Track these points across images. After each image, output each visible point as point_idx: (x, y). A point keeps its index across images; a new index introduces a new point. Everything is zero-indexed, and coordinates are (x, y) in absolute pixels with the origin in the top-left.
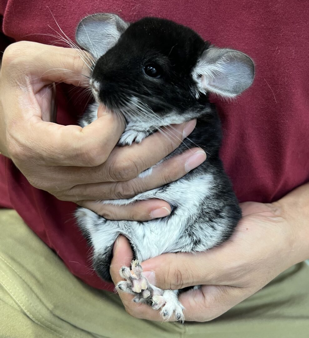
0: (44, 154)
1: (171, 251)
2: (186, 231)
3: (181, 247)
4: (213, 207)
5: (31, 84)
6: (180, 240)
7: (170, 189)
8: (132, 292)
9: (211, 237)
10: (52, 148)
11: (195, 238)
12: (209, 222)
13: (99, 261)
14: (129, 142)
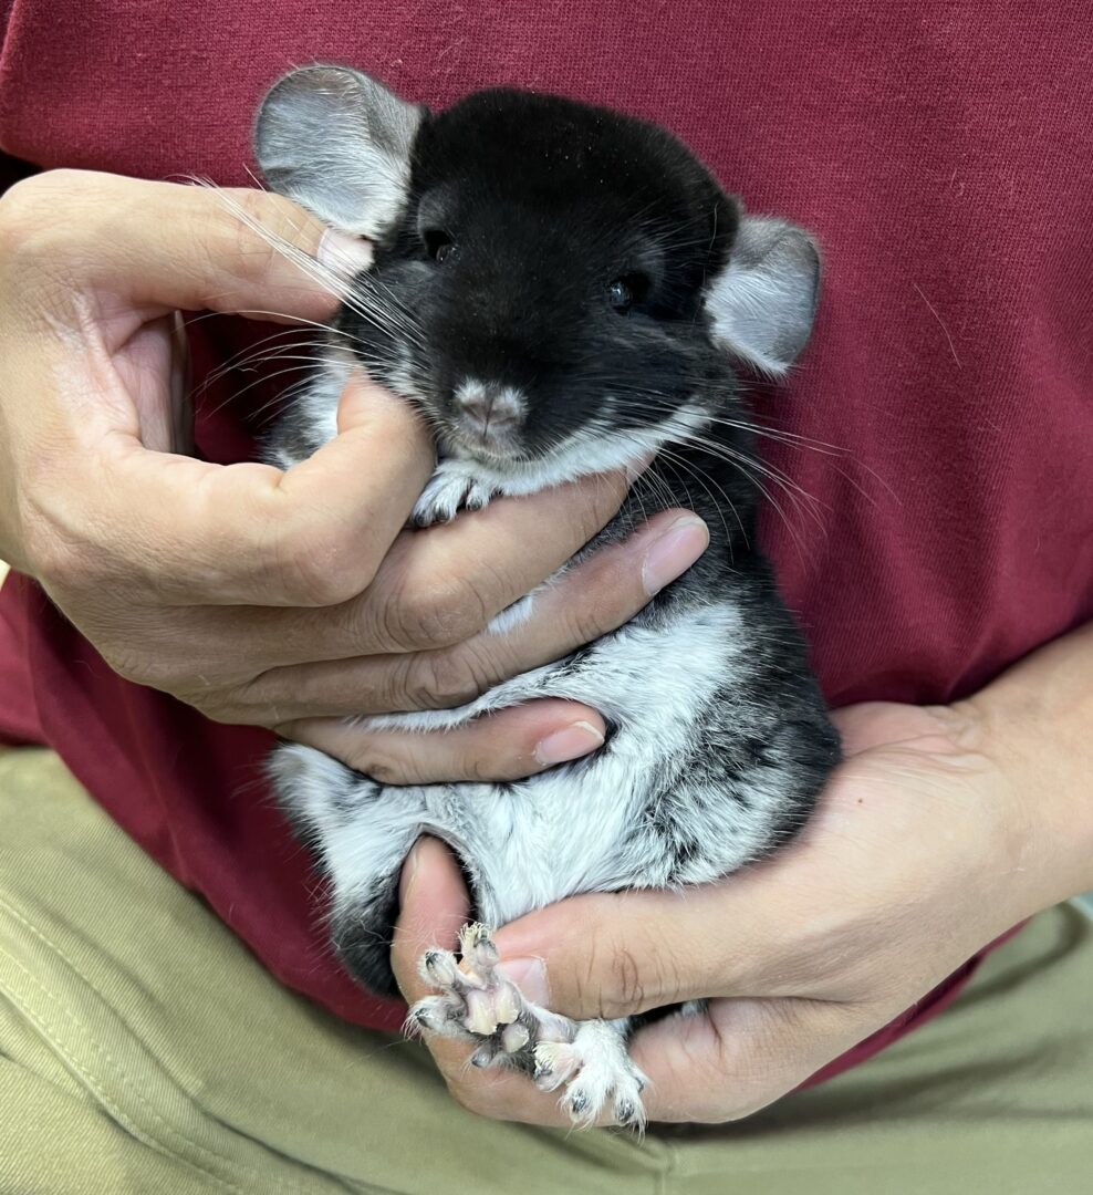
0: (153, 567)
1: (600, 888)
2: (648, 816)
3: (633, 872)
4: (739, 731)
5: (95, 320)
6: (627, 847)
7: (593, 663)
8: (463, 1034)
9: (734, 831)
10: (177, 546)
11: (678, 838)
12: (725, 780)
13: (350, 929)
14: (445, 508)
